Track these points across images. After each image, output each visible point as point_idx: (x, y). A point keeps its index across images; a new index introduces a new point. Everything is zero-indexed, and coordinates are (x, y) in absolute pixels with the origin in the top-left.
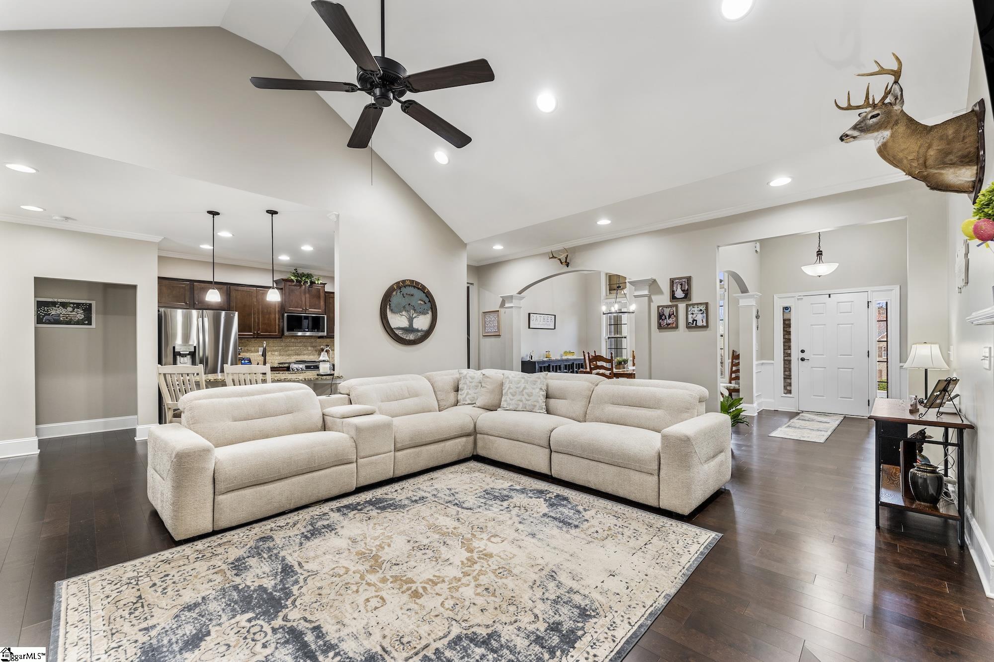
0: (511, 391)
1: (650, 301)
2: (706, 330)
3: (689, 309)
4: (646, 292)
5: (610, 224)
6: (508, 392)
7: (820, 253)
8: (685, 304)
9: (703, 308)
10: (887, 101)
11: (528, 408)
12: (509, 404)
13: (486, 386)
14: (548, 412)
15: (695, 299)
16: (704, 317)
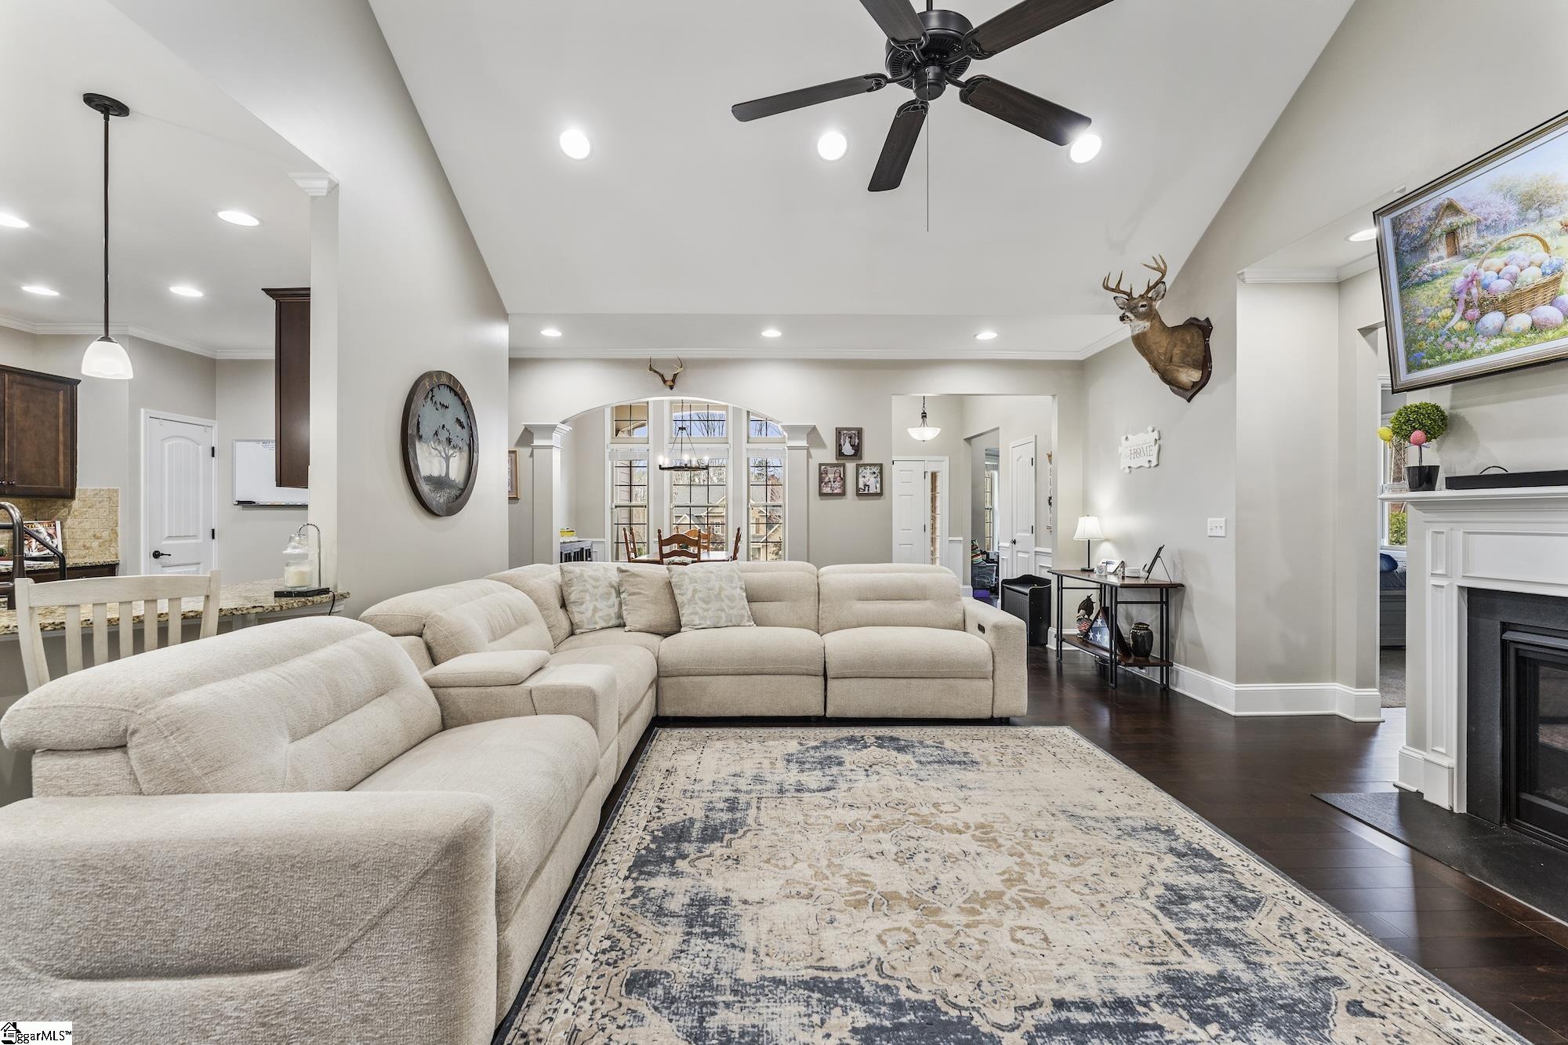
0: (700, 595)
1: (809, 456)
2: (879, 499)
3: (860, 471)
4: (804, 443)
5: (779, 337)
6: (696, 597)
7: (924, 415)
8: (855, 464)
9: (876, 470)
10: (1150, 295)
11: (734, 622)
12: (703, 618)
13: (642, 591)
14: (758, 623)
15: (868, 457)
16: (877, 482)
